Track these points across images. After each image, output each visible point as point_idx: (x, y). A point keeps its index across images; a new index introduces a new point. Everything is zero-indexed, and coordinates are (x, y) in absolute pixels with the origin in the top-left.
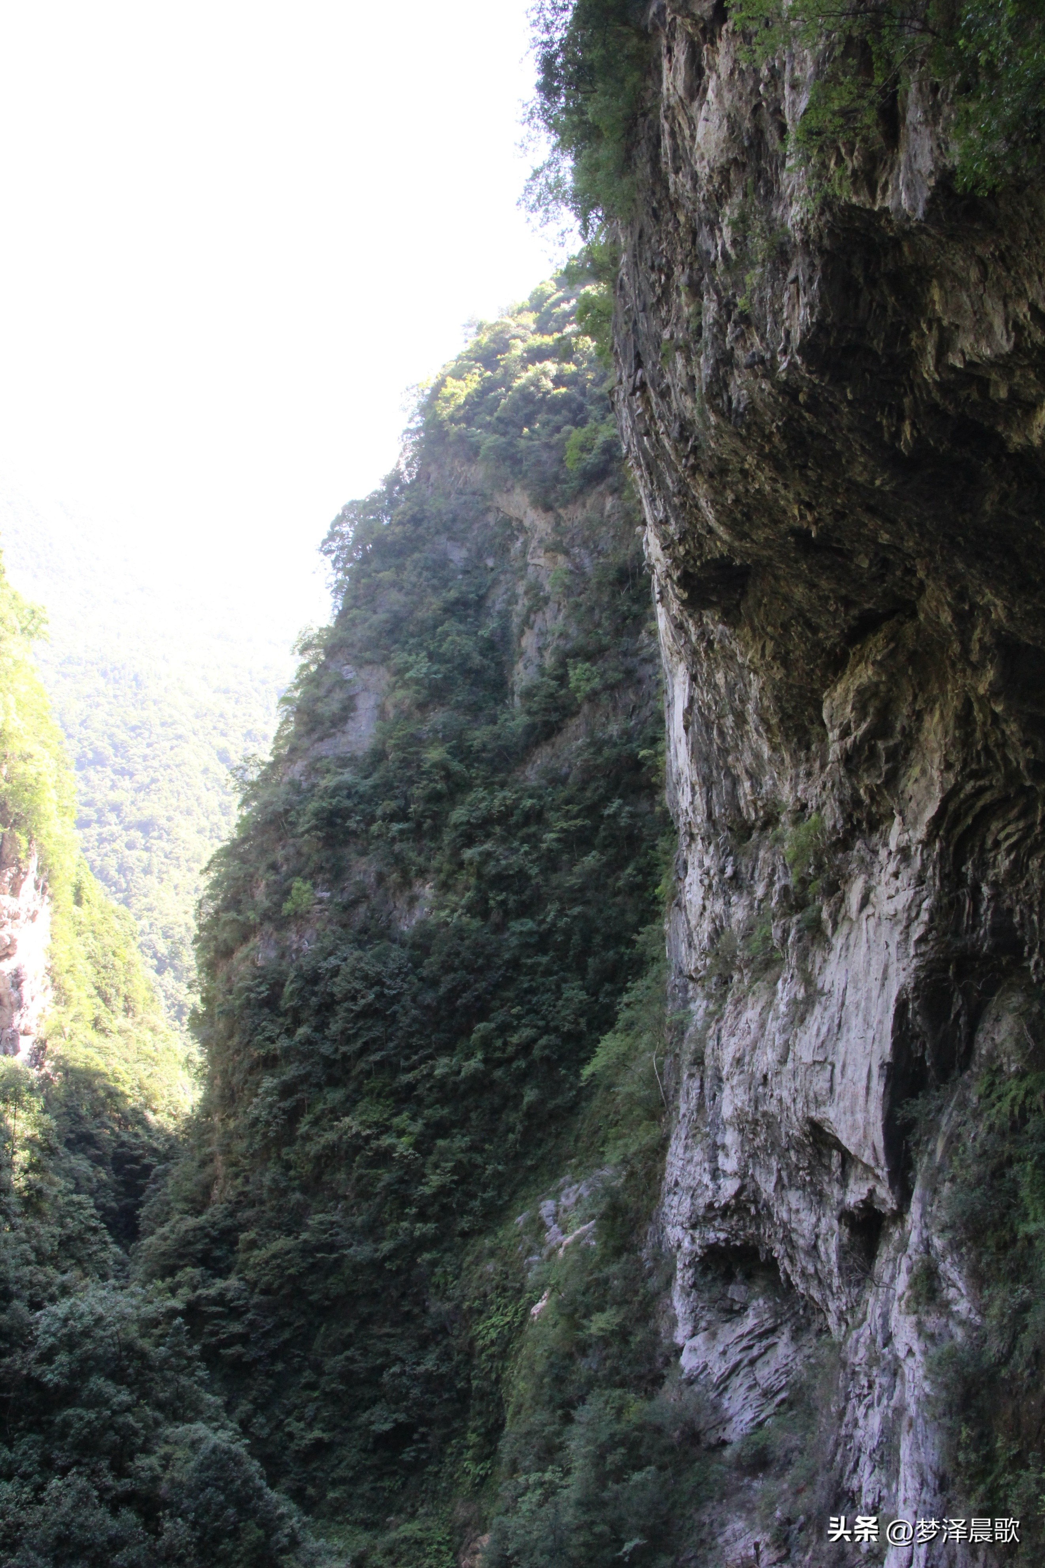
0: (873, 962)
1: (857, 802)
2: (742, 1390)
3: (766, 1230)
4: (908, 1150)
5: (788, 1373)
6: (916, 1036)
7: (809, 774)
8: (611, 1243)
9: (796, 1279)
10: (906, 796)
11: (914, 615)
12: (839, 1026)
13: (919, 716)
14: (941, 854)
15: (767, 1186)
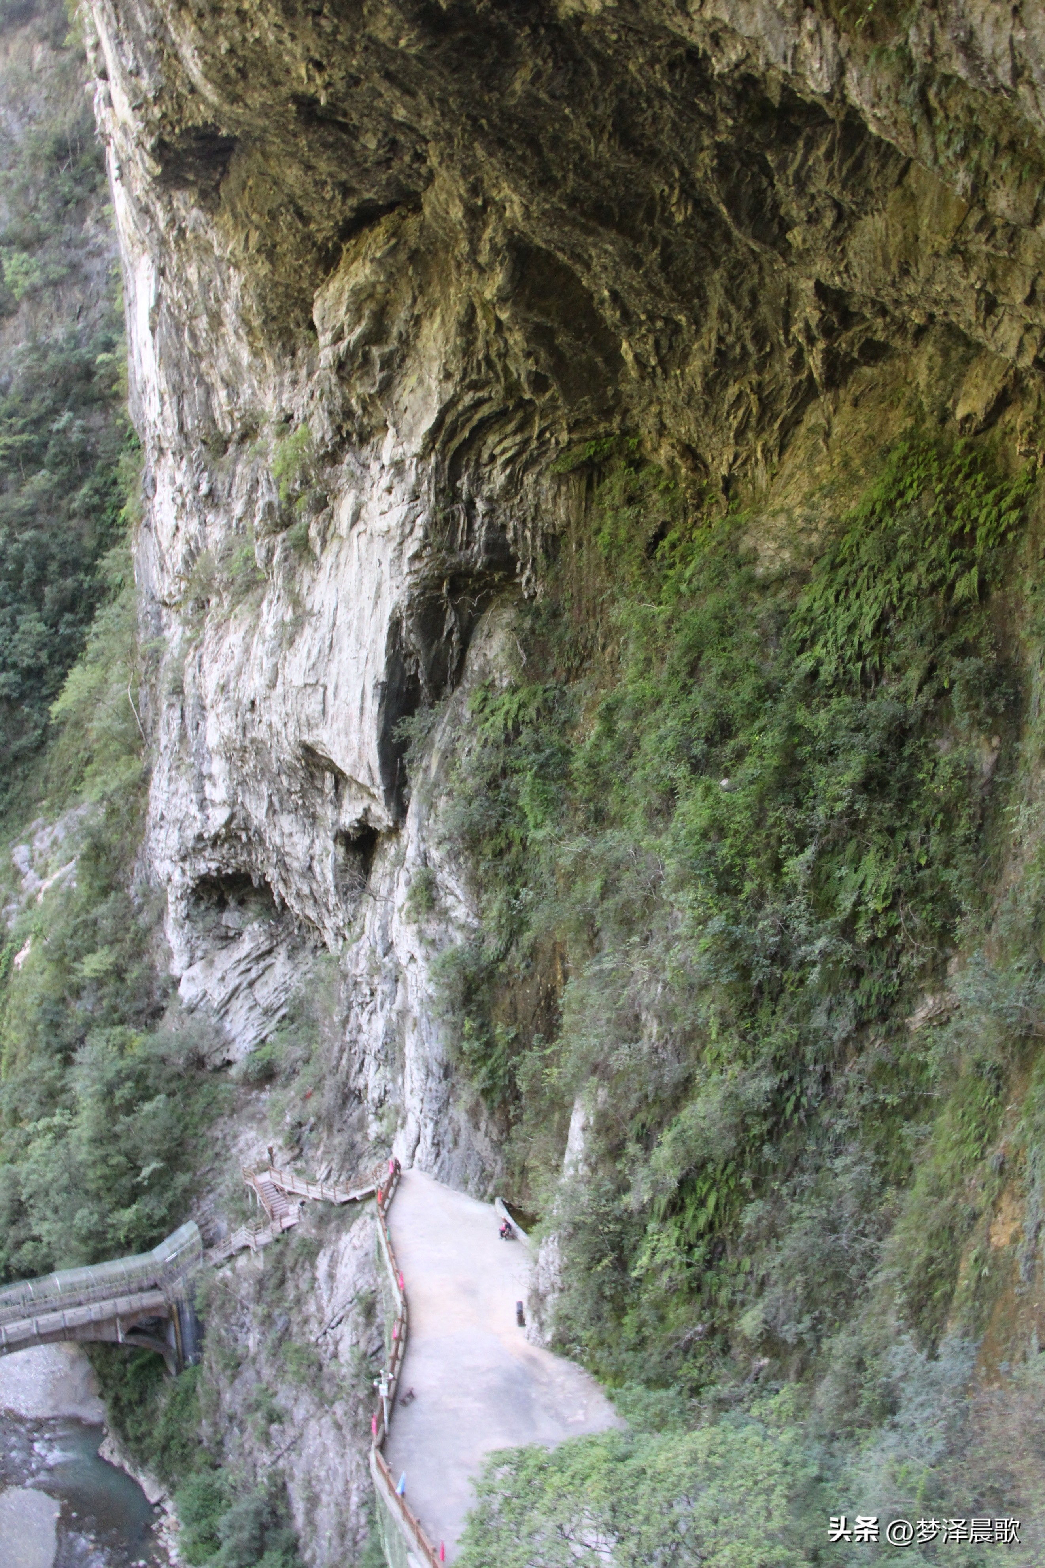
0: (365, 581)
1: (348, 414)
2: (243, 1012)
3: (259, 856)
4: (403, 768)
5: (286, 990)
6: (409, 655)
7: (294, 382)
8: (97, 884)
9: (290, 901)
10: (401, 407)
11: (418, 208)
12: (331, 647)
13: (417, 321)
14: (437, 469)
15: (258, 812)
